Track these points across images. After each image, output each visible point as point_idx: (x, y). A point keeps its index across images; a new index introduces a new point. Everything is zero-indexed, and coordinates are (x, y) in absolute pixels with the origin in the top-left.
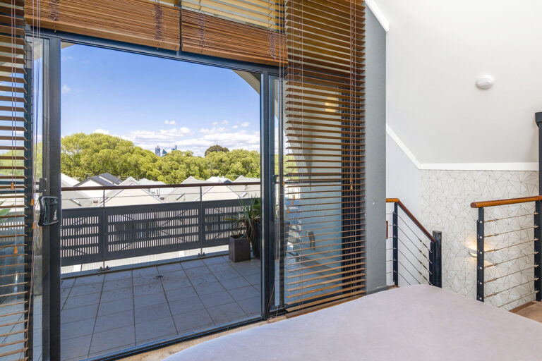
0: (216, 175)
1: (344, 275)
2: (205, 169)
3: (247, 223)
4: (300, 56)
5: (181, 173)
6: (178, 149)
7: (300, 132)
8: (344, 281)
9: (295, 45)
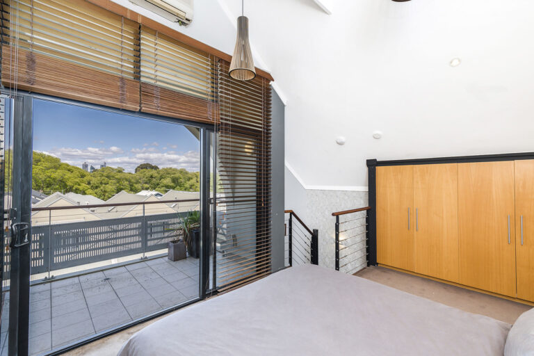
0: (147, 189)
1: (257, 263)
2: (136, 183)
3: (185, 231)
4: (228, 118)
5: (111, 187)
6: (107, 165)
7: (228, 169)
8: (257, 267)
9: (225, 111)
